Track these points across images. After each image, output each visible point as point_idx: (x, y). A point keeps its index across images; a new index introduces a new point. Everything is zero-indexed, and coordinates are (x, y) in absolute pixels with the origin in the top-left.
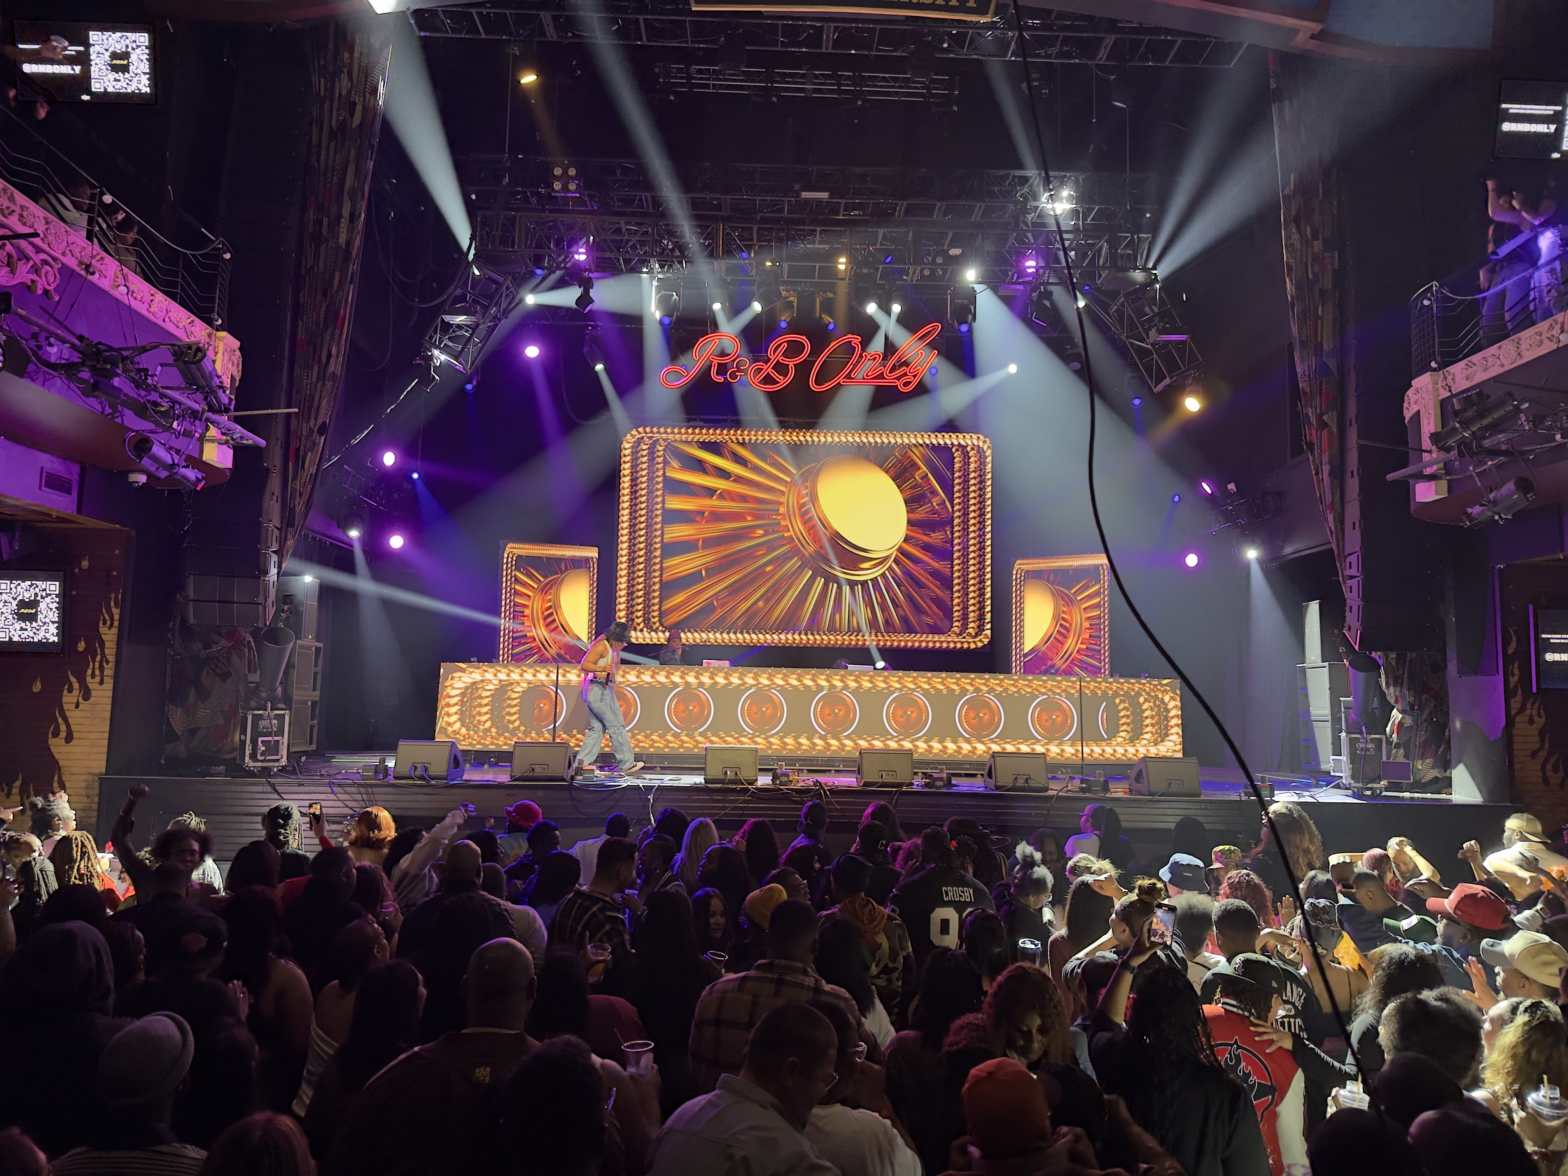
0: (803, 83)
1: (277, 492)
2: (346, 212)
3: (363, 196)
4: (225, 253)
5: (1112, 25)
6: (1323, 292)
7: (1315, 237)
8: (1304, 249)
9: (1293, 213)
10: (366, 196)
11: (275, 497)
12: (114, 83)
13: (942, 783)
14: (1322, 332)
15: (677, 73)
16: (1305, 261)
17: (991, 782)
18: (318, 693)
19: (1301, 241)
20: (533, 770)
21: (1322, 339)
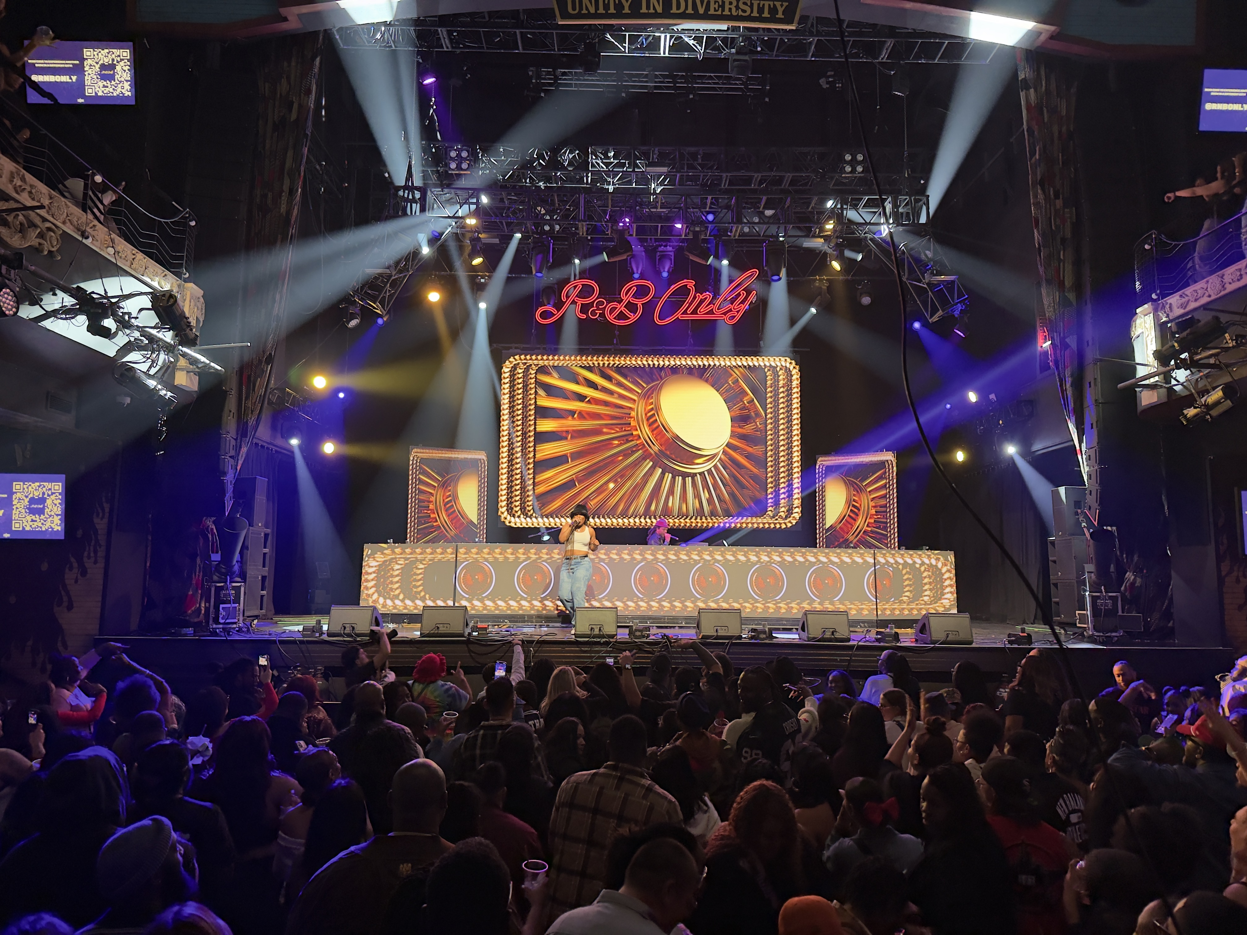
0: (646, 82)
1: (234, 409)
2: (286, 188)
3: (299, 174)
4: (191, 221)
5: (892, 31)
6: (1063, 240)
7: (1057, 196)
8: (1048, 206)
9: (1039, 178)
10: (302, 174)
11: (232, 414)
12: (103, 89)
13: (764, 636)
14: (1064, 272)
15: (546, 75)
16: (1049, 216)
17: (804, 635)
18: (267, 569)
19: (1045, 200)
20: (438, 628)
21: (1064, 277)
